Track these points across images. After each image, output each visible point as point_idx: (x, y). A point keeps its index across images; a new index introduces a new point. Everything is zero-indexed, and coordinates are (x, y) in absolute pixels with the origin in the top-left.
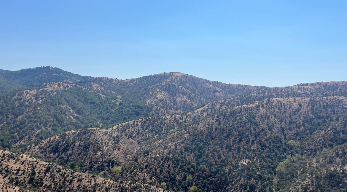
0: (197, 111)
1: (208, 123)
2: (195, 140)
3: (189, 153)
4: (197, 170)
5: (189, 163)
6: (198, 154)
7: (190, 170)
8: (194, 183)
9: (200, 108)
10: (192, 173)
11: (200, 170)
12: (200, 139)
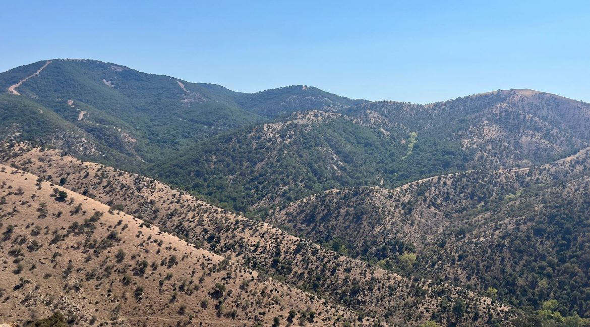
0: (562, 162)
1: (584, 185)
2: (556, 215)
3: (543, 240)
4: (559, 271)
5: (543, 258)
6: (562, 242)
7: (545, 269)
8: (552, 294)
9: (569, 155)
10: (549, 276)
11: (565, 272)
12: (567, 215)
